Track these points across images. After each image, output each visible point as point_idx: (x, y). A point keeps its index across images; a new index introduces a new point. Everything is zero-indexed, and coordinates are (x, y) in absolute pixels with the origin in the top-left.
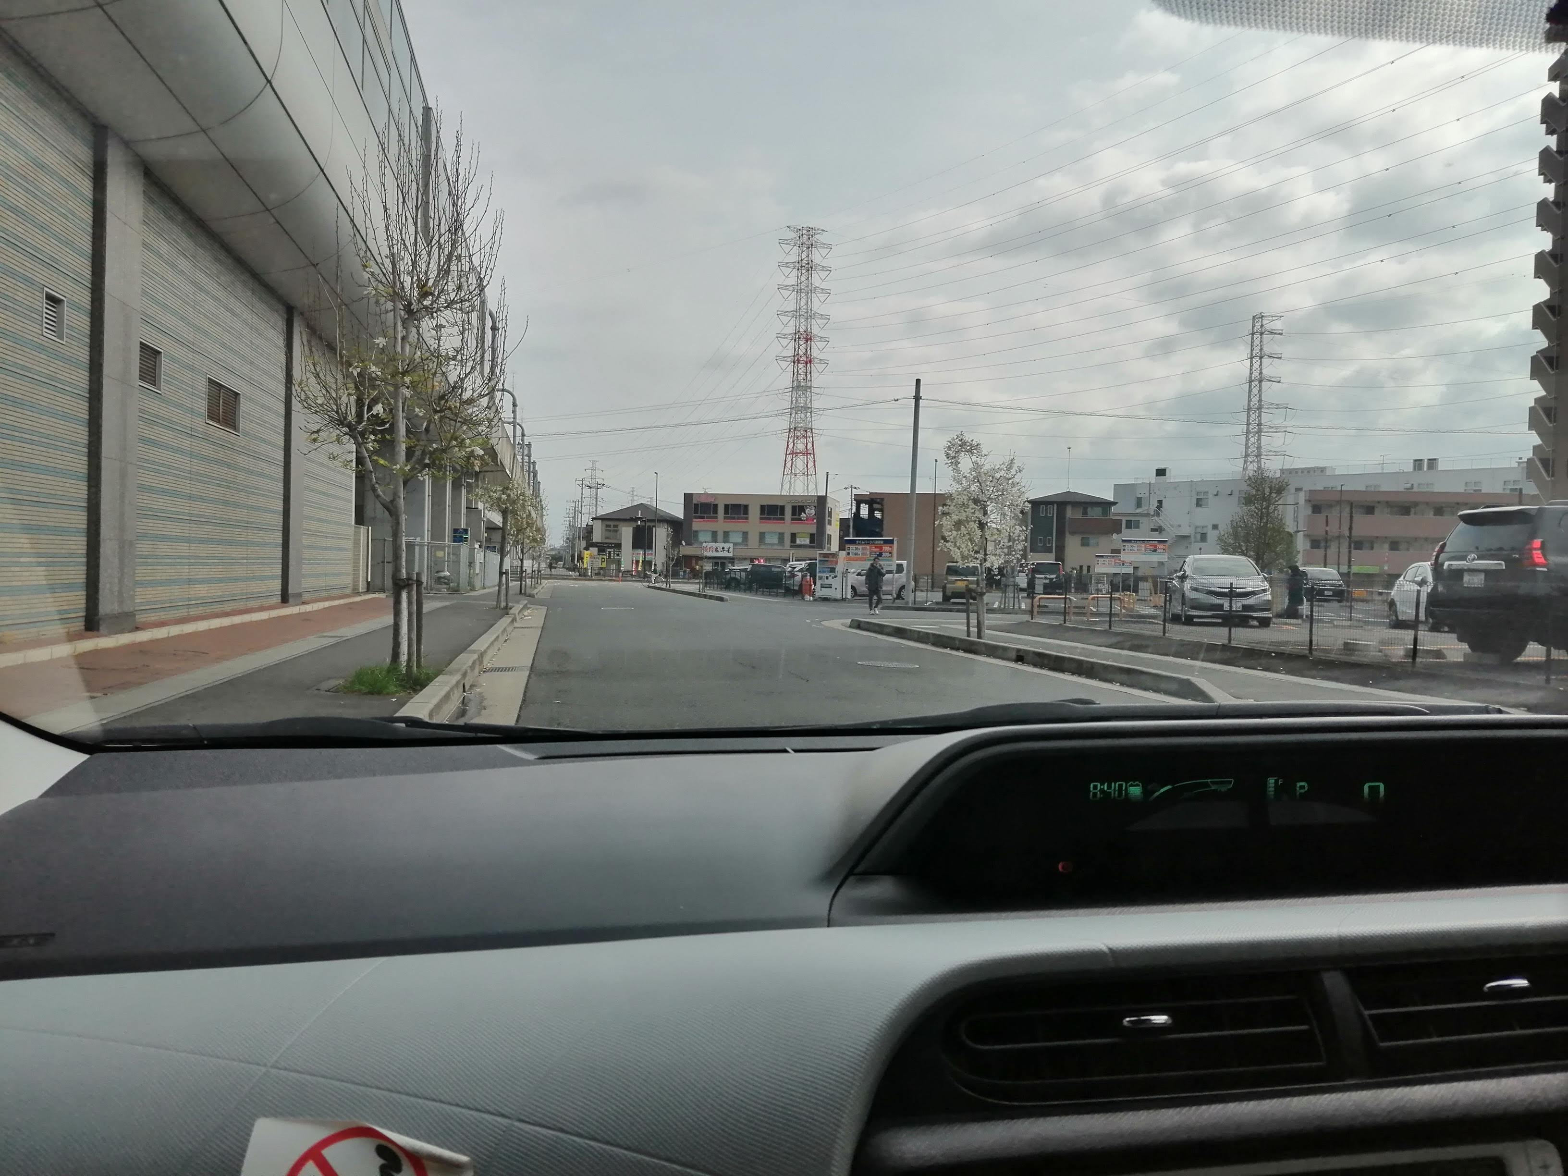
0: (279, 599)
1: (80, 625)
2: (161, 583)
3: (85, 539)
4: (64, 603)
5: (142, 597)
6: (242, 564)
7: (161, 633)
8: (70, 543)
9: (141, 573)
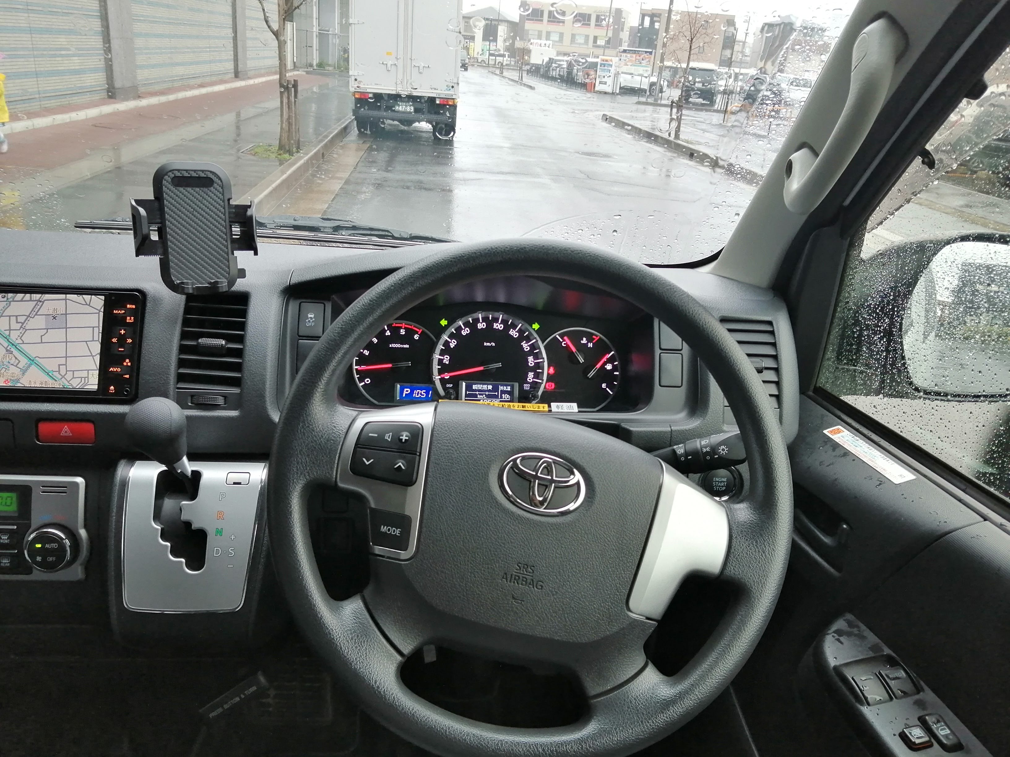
0: (233, 75)
1: (104, 94)
2: (154, 66)
3: (101, 37)
4: (93, 81)
5: (142, 75)
6: (207, 52)
7: (154, 100)
8: (92, 40)
9: (140, 59)
